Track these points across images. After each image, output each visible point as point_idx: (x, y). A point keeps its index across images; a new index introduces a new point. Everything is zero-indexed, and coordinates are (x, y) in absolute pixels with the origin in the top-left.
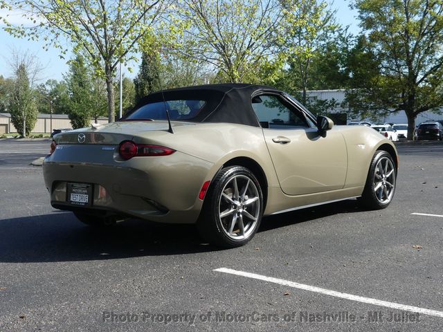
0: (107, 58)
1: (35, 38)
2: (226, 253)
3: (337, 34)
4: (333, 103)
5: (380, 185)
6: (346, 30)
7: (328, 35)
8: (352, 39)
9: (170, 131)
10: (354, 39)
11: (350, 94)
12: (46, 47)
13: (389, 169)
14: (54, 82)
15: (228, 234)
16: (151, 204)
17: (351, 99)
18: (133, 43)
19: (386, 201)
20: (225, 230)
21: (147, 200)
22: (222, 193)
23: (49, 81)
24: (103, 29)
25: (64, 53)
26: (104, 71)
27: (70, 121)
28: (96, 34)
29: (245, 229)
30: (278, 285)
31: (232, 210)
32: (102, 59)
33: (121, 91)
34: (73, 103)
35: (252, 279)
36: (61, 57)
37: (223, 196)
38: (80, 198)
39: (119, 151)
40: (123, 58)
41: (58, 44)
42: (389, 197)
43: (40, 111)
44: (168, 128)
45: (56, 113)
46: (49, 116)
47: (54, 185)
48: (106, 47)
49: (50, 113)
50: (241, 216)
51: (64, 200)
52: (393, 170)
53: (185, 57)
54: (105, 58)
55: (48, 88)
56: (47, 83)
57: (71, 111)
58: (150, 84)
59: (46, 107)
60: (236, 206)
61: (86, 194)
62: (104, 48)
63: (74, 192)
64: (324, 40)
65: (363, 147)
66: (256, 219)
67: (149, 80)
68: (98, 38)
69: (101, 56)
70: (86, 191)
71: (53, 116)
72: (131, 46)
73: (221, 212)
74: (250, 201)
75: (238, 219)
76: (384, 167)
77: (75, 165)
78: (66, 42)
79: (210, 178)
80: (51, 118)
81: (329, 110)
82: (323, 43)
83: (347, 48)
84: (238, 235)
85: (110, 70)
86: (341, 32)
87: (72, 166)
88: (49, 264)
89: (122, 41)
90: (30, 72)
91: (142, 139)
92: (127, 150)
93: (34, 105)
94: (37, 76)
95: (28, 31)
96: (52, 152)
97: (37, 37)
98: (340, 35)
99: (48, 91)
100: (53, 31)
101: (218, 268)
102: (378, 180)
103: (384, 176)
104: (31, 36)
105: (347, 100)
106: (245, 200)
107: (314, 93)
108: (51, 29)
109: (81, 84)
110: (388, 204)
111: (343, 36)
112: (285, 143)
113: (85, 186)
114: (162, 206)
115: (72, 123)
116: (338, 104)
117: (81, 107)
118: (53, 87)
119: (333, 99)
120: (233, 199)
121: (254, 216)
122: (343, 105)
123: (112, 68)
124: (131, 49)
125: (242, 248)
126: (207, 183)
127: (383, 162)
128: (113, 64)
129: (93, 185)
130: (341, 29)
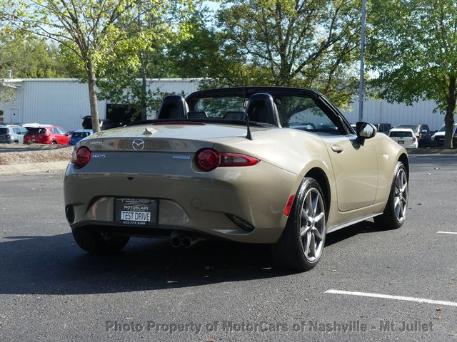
5: (398, 200)
9: (249, 137)
15: (306, 255)
19: (402, 219)
21: (231, 217)
22: (302, 209)
38: (136, 216)
42: (404, 214)
44: (246, 135)
50: (313, 234)
51: (112, 220)
52: (406, 184)
60: (310, 223)
61: (146, 211)
63: (126, 210)
65: (387, 156)
66: (323, 238)
70: (147, 208)
74: (318, 218)
77: (135, 176)
79: (295, 191)
87: (130, 179)
103: (400, 190)
112: (339, 152)
120: (308, 215)
121: (321, 235)
126: (292, 197)
129: (159, 201)
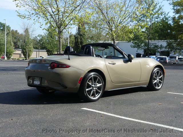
0: (59, 28)
1: (30, 19)
2: (88, 103)
3: (163, 16)
4: (161, 47)
5: (156, 81)
6: (168, 14)
7: (159, 17)
8: (170, 18)
9: (69, 59)
10: (171, 18)
11: (168, 43)
12: (34, 23)
13: (160, 75)
14: (41, 35)
15: (90, 97)
16: (61, 85)
17: (169, 45)
18: (70, 21)
19: (159, 88)
20: (88, 96)
21: (60, 84)
22: (87, 82)
23: (39, 35)
24: (57, 16)
25: (42, 26)
26: (57, 33)
27: (47, 53)
28: (55, 17)
29: (96, 96)
30: (100, 114)
31: (91, 88)
32: (57, 28)
33: (69, 40)
34: (48, 45)
35: (92, 111)
36: (41, 27)
37: (87, 83)
38: (37, 83)
39: (50, 66)
40: (66, 28)
41: (39, 22)
42: (160, 86)
43: (34, 48)
45: (42, 49)
46: (38, 50)
47: (28, 78)
48: (59, 23)
49: (39, 49)
50: (95, 90)
51: (32, 83)
52: (162, 75)
53: (93, 27)
54: (58, 28)
55: (39, 38)
56: (38, 36)
57: (47, 48)
58: (81, 37)
59: (37, 46)
60: (93, 87)
62: (58, 23)
63: (35, 81)
64: (157, 19)
65: (148, 66)
66: (101, 92)
67: (81, 35)
68: (56, 19)
69: (57, 27)
70: (39, 80)
71: (40, 50)
72: (69, 23)
73: (87, 89)
74: (98, 85)
75: (94, 92)
76: (158, 74)
77: (35, 71)
78: (42, 20)
79: (82, 76)
80: (39, 51)
81: (159, 50)
82: (157, 20)
83: (167, 22)
84: (94, 98)
85: (60, 32)
86: (165, 15)
87: (34, 71)
88: (24, 105)
89: (65, 21)
90: (30, 31)
91: (59, 62)
92: (54, 66)
93: (31, 46)
94: (33, 33)
95: (27, 16)
96: (28, 66)
97: (31, 19)
98: (165, 16)
99: (38, 39)
100: (37, 17)
101: (83, 108)
102: (155, 79)
103: (158, 78)
104: (28, 18)
105: (168, 45)
106: (97, 85)
107: (153, 42)
108: (36, 15)
109: (51, 37)
110: (160, 89)
111: (166, 17)
112: (114, 64)
113: (39, 78)
114: (65, 86)
115: (48, 54)
116: (164, 47)
117: (51, 47)
118: (41, 38)
119: (161, 45)
120: (92, 84)
121: (100, 91)
122: (166, 47)
123: (61, 32)
124: (69, 24)
125: (95, 102)
126: (81, 78)
127: (158, 72)
128: (61, 30)
129: (42, 78)
130: (166, 14)
